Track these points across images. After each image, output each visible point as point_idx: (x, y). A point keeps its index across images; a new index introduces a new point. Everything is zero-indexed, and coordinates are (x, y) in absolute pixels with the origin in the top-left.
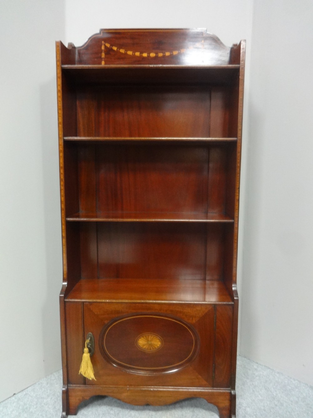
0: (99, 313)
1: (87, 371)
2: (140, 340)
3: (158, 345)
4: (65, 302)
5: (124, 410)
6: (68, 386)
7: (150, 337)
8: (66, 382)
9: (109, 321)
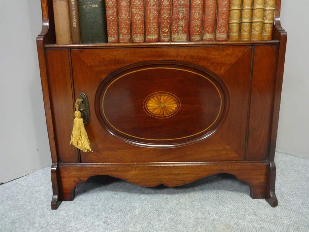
0: (92, 64)
1: (80, 141)
2: (150, 102)
3: (174, 109)
4: (45, 49)
5: (131, 194)
6: (58, 165)
7: (162, 97)
8: (56, 160)
9: (106, 76)
